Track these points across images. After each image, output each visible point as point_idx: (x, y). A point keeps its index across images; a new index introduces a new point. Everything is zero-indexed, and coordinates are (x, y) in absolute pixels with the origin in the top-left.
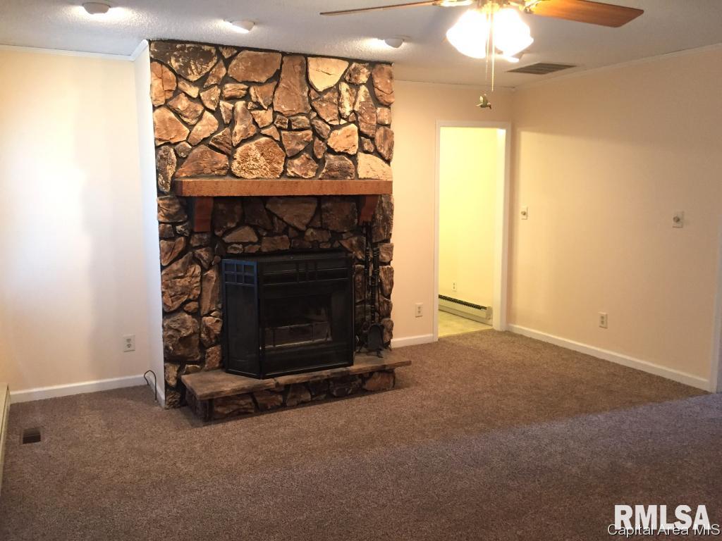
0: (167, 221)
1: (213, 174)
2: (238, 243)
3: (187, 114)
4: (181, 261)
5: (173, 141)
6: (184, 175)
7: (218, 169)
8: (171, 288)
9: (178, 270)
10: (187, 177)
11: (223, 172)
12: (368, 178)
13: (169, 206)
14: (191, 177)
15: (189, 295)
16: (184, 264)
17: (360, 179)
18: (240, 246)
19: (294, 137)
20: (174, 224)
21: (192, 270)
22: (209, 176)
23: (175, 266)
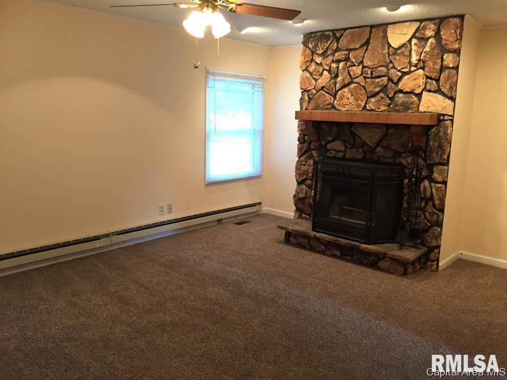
0: (301, 133)
1: (324, 107)
2: (334, 150)
3: (315, 73)
4: (305, 156)
5: (307, 89)
6: (310, 108)
7: (327, 105)
8: (299, 170)
9: (303, 161)
10: (311, 109)
11: (329, 106)
12: (428, 112)
13: (302, 125)
14: (313, 109)
15: (307, 176)
16: (306, 157)
17: (421, 112)
18: (334, 152)
19: (373, 83)
20: (304, 135)
21: (309, 162)
22: (322, 109)
23: (302, 158)
